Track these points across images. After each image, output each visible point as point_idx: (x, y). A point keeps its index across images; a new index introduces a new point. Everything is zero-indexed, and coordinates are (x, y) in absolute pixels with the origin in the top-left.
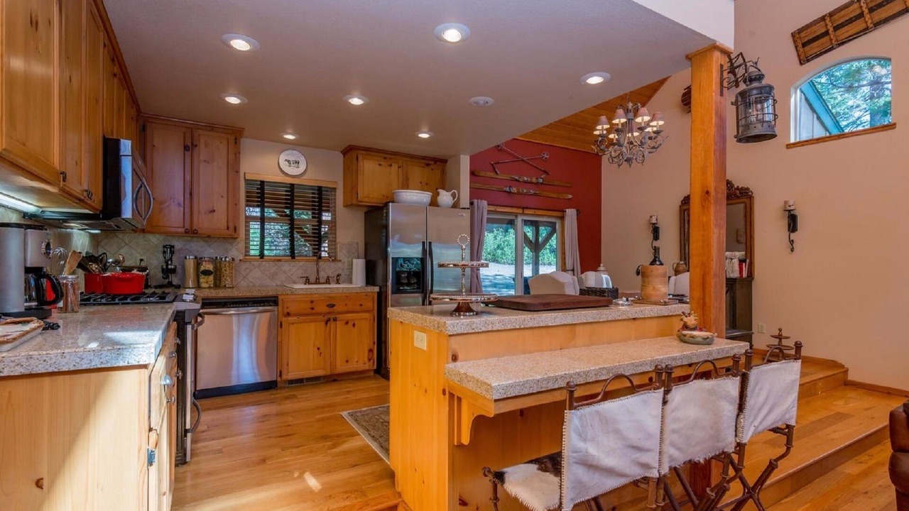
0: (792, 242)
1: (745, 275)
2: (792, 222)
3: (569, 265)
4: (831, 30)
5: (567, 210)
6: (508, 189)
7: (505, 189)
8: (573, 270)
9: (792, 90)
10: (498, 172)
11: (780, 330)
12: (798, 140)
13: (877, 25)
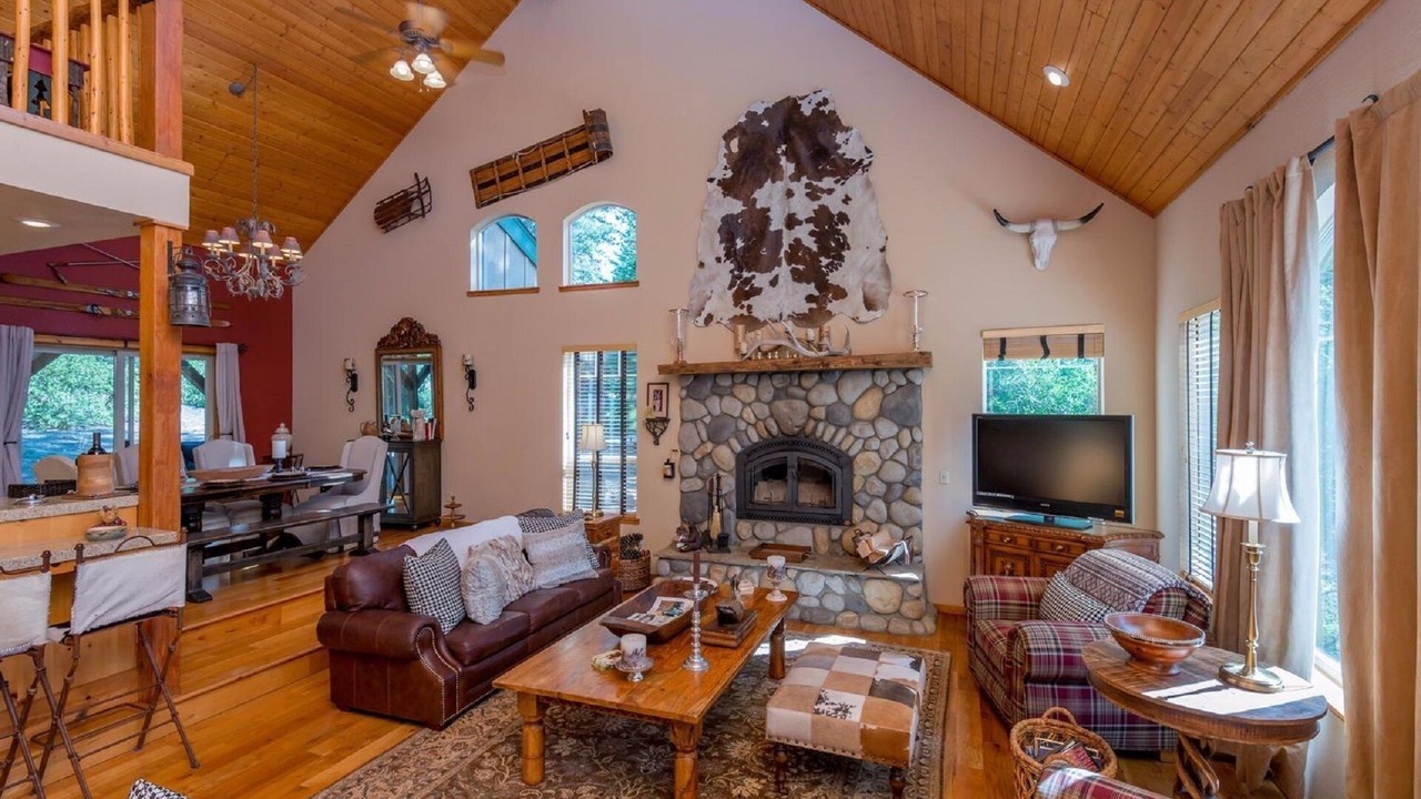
0: (471, 401)
1: (431, 437)
2: (471, 377)
3: (224, 427)
4: (498, 180)
5: (218, 345)
6: (89, 309)
7: (82, 308)
8: (231, 434)
9: (473, 233)
10: (66, 282)
11: (453, 498)
12: (481, 289)
13: (529, 186)
